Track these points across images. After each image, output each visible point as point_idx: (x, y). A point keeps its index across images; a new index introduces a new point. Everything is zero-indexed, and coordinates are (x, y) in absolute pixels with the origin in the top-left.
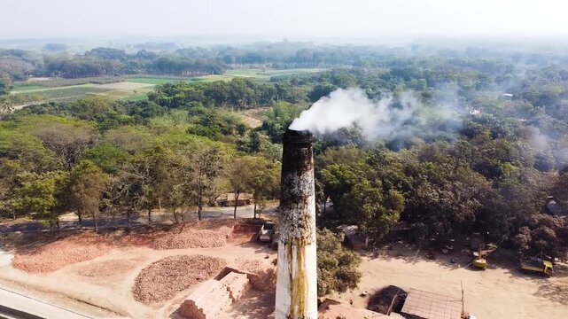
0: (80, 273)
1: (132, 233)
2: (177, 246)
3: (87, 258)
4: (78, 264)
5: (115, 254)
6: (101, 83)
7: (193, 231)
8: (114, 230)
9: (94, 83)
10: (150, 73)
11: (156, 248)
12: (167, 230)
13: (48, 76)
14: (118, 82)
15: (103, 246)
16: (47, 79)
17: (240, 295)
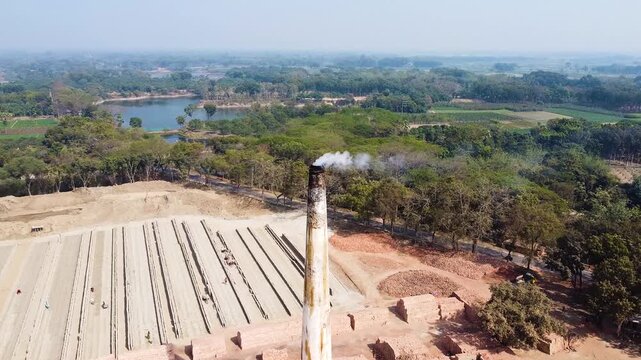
0: (360, 259)
1: (416, 245)
2: (439, 266)
3: (373, 251)
4: (365, 253)
5: (393, 255)
6: (515, 111)
7: (460, 259)
8: (404, 238)
9: (510, 109)
10: (581, 103)
11: (423, 262)
12: (442, 252)
13: (472, 97)
14: (534, 110)
15: (388, 246)
16: (470, 101)
17: (449, 317)
